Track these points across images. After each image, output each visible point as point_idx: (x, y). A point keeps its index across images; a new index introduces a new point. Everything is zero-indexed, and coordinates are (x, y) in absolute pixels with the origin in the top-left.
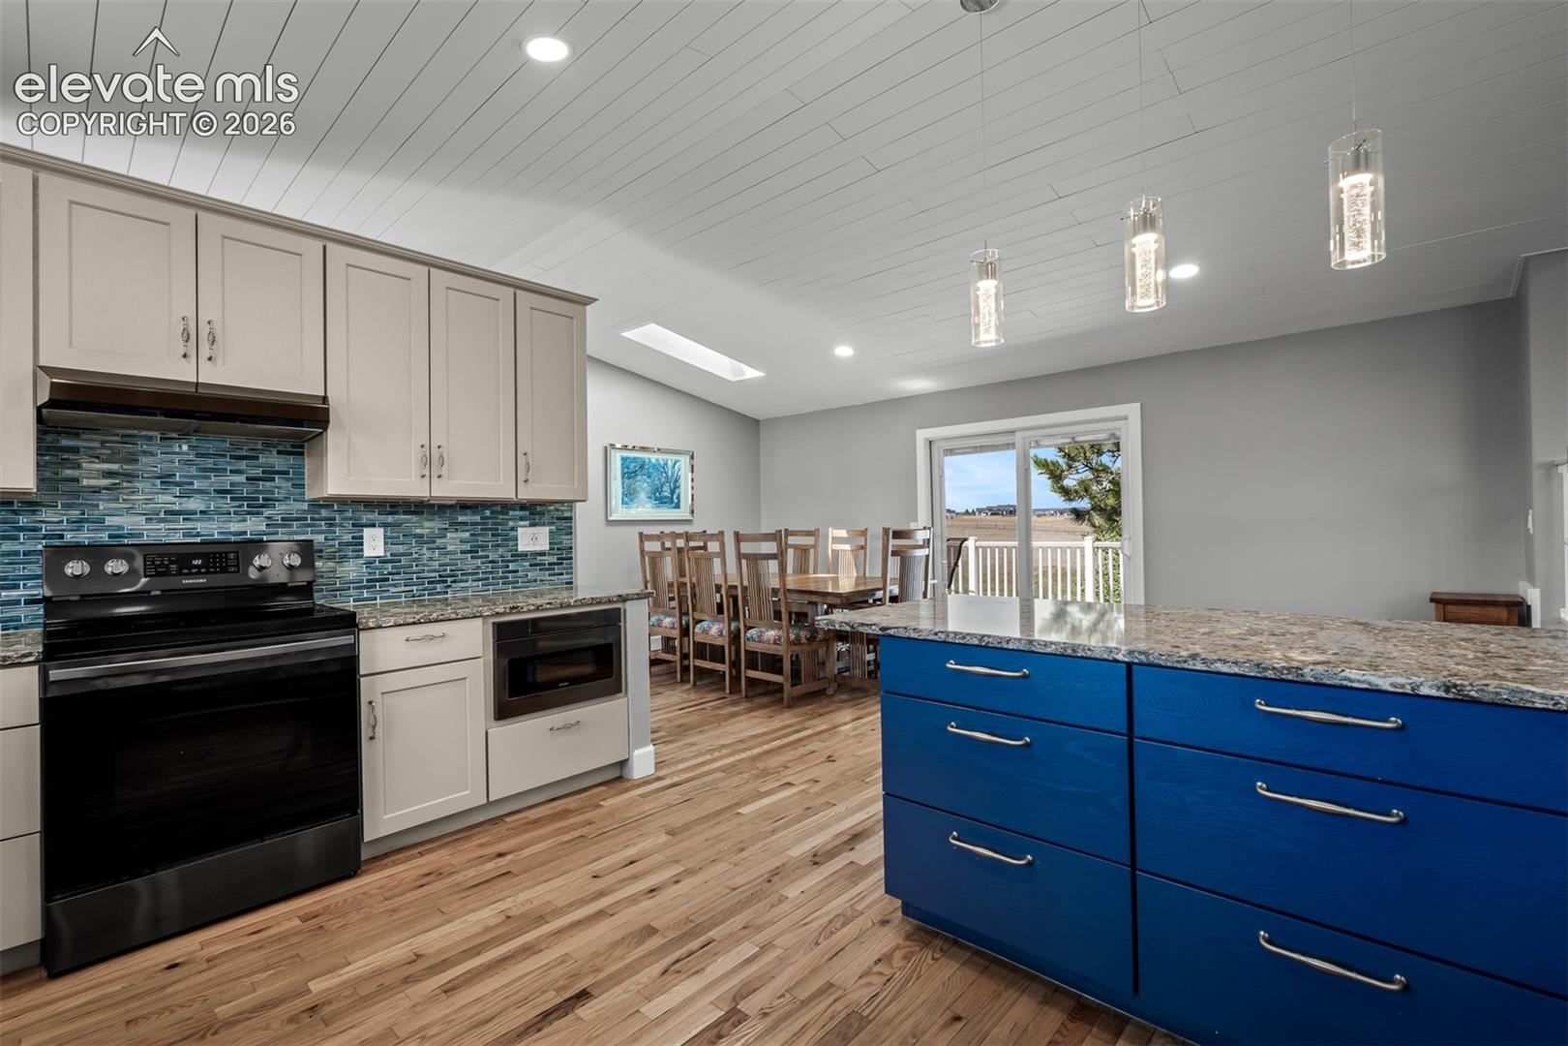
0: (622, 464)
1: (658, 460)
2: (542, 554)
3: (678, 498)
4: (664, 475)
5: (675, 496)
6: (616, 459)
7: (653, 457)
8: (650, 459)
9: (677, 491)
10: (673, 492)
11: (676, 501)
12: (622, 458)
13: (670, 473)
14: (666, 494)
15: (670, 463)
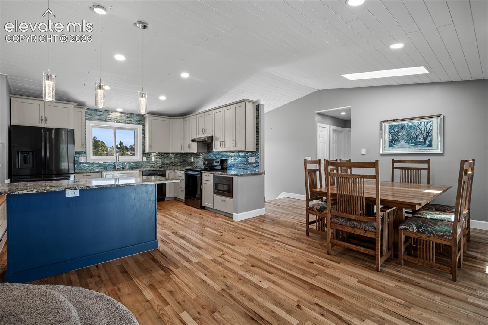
0: (390, 129)
1: (414, 123)
2: (253, 163)
3: (431, 141)
4: (419, 130)
5: (427, 141)
6: (387, 126)
7: (410, 123)
8: (408, 124)
9: (429, 138)
10: (425, 139)
11: (429, 143)
12: (390, 126)
13: (423, 129)
14: (420, 140)
15: (423, 124)
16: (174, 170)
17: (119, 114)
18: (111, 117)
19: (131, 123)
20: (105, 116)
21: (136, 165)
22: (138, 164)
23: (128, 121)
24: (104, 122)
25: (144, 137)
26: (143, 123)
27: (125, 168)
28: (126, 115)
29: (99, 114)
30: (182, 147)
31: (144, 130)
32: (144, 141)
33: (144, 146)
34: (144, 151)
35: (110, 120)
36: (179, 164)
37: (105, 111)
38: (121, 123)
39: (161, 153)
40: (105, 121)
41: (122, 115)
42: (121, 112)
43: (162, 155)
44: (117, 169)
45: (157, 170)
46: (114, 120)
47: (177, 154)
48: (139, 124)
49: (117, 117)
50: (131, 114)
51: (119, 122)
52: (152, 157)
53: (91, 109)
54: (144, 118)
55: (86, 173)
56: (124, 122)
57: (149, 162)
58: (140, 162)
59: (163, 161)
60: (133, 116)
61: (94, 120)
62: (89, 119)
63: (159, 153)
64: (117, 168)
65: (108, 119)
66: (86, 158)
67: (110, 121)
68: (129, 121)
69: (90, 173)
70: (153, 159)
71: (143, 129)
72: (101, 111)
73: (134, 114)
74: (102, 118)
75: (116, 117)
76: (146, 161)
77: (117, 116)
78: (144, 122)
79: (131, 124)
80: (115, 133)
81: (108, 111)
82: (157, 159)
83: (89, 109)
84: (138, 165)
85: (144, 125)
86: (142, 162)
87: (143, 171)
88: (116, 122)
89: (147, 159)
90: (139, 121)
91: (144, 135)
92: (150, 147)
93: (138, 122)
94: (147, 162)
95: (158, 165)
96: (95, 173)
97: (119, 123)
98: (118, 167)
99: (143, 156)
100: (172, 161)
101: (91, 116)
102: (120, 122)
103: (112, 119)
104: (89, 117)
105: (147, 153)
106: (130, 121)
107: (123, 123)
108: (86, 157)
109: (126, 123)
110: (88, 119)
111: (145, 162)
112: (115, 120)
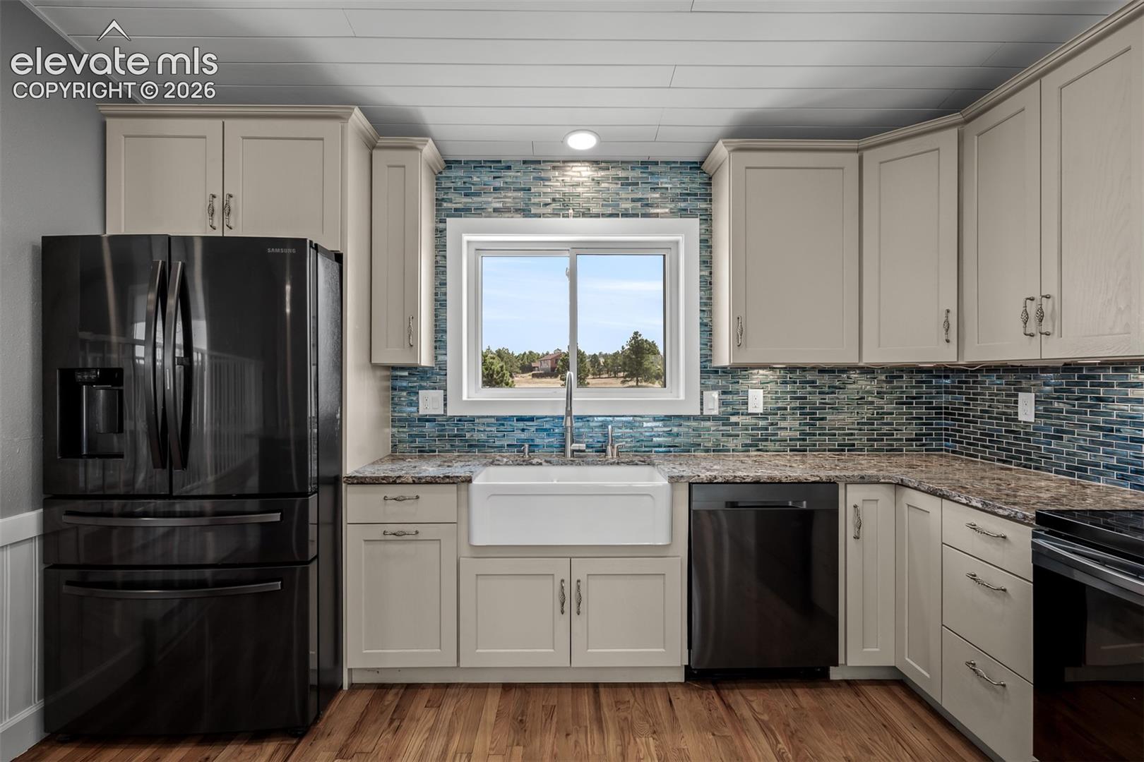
16: (902, 485)
17: (582, 173)
18: (549, 190)
19: (644, 210)
20: (524, 189)
21: (669, 434)
22: (675, 430)
23: (628, 205)
24: (519, 221)
25: (708, 284)
26: (703, 205)
27: (609, 448)
28: (621, 174)
29: (499, 183)
30: (956, 326)
31: (707, 244)
32: (707, 305)
33: (707, 329)
34: (706, 357)
35: (546, 205)
36: (911, 430)
37: (525, 162)
38: (597, 216)
39: (803, 369)
40: (525, 212)
41: (602, 173)
42: (596, 162)
43: (809, 378)
44: (569, 454)
45: (780, 482)
46: (563, 206)
47: (894, 373)
48: (683, 213)
49: (580, 190)
50: (642, 163)
51: (586, 214)
52: (750, 390)
53: (467, 162)
54: (710, 178)
55: (394, 483)
56: (610, 211)
57: (733, 419)
58: (688, 418)
59: (810, 415)
60: (652, 174)
61: (479, 211)
62: (458, 213)
63: (791, 369)
64: (573, 451)
65: (538, 204)
66: (445, 395)
67: (549, 210)
68: (633, 200)
69: (414, 483)
70: (757, 400)
71: (701, 241)
72: (509, 168)
73: (656, 163)
74: (510, 198)
75: (571, 190)
76: (716, 412)
77: (578, 185)
78: (708, 197)
79: (645, 215)
80: (572, 275)
81: (539, 162)
82: (780, 405)
83: (460, 162)
84: (678, 435)
85: (707, 219)
86: (695, 418)
87: (690, 484)
88: (571, 211)
89: (723, 403)
90: (685, 196)
91: (706, 273)
92: (740, 336)
93: (682, 205)
94: (723, 419)
95: (782, 434)
96: (437, 483)
97: (584, 215)
98: (576, 446)
99: (704, 388)
100: (866, 412)
101: (466, 195)
102: (594, 211)
103: (554, 200)
104: (460, 201)
105: (725, 371)
106: (639, 204)
107: (604, 215)
108: (445, 390)
109: (617, 215)
110: (456, 210)
111: (715, 418)
112: (566, 206)
